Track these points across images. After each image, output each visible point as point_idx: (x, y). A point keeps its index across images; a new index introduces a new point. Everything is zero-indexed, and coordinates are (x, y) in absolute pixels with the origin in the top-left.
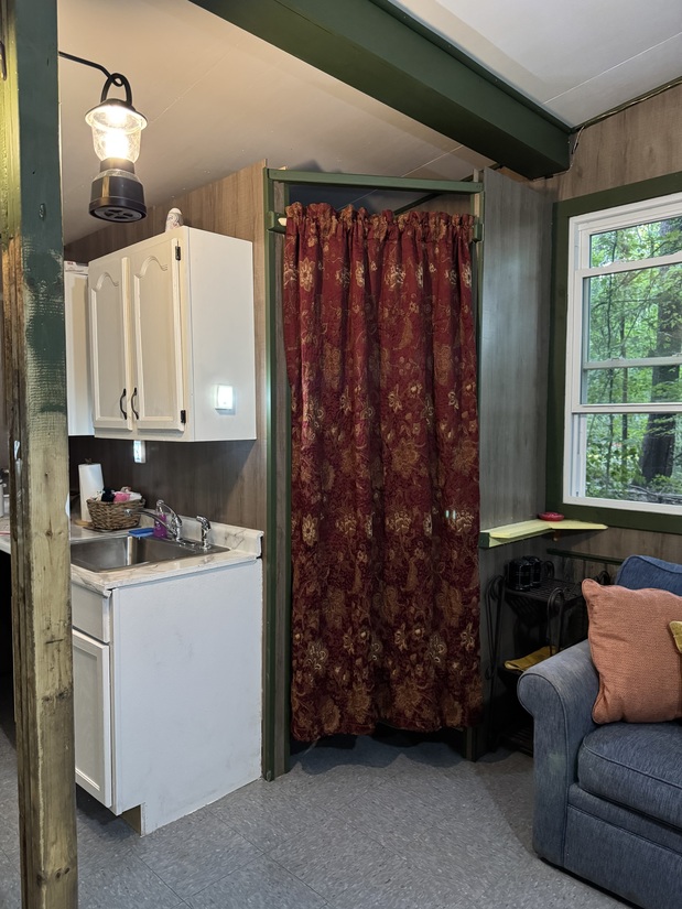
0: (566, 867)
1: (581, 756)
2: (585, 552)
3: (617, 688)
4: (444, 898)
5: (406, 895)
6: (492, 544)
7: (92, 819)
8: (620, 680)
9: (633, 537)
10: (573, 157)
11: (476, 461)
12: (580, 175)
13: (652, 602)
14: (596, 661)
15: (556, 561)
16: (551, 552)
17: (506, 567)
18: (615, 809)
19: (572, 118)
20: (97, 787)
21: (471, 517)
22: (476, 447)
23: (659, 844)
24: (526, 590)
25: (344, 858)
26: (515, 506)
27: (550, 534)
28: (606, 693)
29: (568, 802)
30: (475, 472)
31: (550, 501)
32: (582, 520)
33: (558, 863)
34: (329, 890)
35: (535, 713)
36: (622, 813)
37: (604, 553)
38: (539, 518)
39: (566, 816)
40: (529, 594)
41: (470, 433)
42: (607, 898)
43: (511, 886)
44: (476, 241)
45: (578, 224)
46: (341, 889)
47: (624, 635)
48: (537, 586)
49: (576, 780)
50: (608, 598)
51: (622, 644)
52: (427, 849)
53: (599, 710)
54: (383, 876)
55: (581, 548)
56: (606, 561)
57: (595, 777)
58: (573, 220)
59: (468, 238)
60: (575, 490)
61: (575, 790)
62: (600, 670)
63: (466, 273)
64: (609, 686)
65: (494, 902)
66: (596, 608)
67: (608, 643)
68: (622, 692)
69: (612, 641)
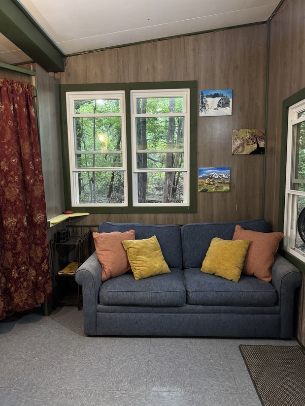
0: (98, 334)
6: (51, 226)
10: (66, 67)
11: (43, 192)
12: (69, 75)
14: (100, 260)
16: (67, 226)
19: (66, 51)
21: (43, 216)
22: (43, 186)
24: (64, 242)
26: (56, 210)
28: (106, 270)
29: (97, 311)
30: (43, 196)
31: (67, 206)
32: (80, 212)
33: (95, 334)
35: (83, 284)
36: (116, 307)
37: (89, 224)
38: (64, 213)
39: (97, 317)
41: (40, 180)
44: (35, 97)
45: (69, 95)
47: (109, 249)
49: (99, 302)
51: (108, 252)
53: (104, 276)
55: (80, 223)
57: (107, 299)
58: (67, 93)
59: (32, 95)
61: (99, 306)
62: (102, 262)
63: (33, 111)
67: (104, 253)
68: (110, 268)
69: (105, 252)
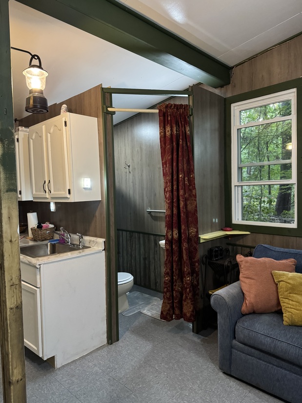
0: (232, 374)
1: (236, 327)
2: (241, 244)
3: (250, 298)
4: (181, 389)
5: (165, 388)
6: (202, 241)
7: (35, 363)
8: (252, 296)
9: (261, 237)
10: (232, 79)
11: (196, 207)
12: (235, 86)
13: (265, 263)
14: (243, 288)
15: (230, 248)
16: (228, 244)
17: (208, 251)
18: (250, 349)
19: (230, 63)
20: (36, 348)
21: (195, 230)
22: (196, 200)
23: (268, 362)
24: (216, 260)
25: (140, 375)
26: (211, 225)
27: (227, 237)
28: (247, 301)
29: (232, 347)
30: (196, 211)
31: (227, 222)
32: (240, 230)
33: (229, 373)
34: (134, 387)
35: (218, 311)
36: (253, 350)
37: (250, 244)
38: (222, 230)
39: (231, 353)
40: (218, 262)
41: (193, 195)
42: (248, 387)
43: (209, 383)
44: (191, 115)
45: (234, 106)
46: (139, 387)
47: (254, 277)
48: (221, 259)
49: (235, 338)
50: (247, 262)
51: (253, 281)
52: (175, 370)
53: (244, 308)
54: (156, 381)
55: (240, 242)
56: (251, 247)
57: (242, 336)
58: (233, 105)
59: (187, 115)
60: (237, 218)
61: (234, 342)
62: (244, 292)
63: (188, 129)
64: (248, 298)
65: (202, 390)
66: (242, 266)
67: (247, 281)
68: (252, 300)
69: (249, 280)
